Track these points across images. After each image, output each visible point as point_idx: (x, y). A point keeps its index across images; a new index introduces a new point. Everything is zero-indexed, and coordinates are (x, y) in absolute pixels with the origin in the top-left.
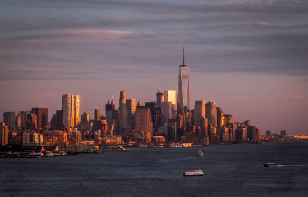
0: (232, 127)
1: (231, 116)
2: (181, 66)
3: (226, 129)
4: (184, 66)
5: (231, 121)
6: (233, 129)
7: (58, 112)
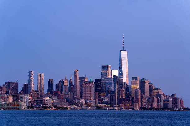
0: (161, 98)
1: (160, 89)
2: (121, 51)
3: (156, 99)
4: (123, 50)
5: (159, 93)
6: (161, 99)
7: (25, 85)
